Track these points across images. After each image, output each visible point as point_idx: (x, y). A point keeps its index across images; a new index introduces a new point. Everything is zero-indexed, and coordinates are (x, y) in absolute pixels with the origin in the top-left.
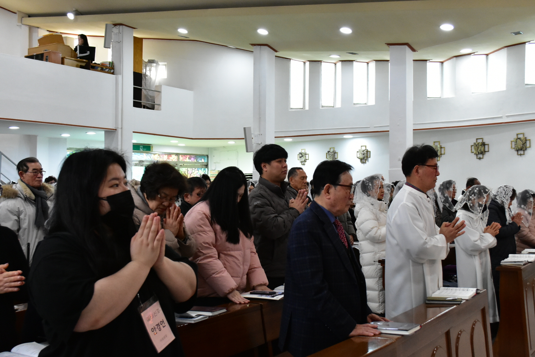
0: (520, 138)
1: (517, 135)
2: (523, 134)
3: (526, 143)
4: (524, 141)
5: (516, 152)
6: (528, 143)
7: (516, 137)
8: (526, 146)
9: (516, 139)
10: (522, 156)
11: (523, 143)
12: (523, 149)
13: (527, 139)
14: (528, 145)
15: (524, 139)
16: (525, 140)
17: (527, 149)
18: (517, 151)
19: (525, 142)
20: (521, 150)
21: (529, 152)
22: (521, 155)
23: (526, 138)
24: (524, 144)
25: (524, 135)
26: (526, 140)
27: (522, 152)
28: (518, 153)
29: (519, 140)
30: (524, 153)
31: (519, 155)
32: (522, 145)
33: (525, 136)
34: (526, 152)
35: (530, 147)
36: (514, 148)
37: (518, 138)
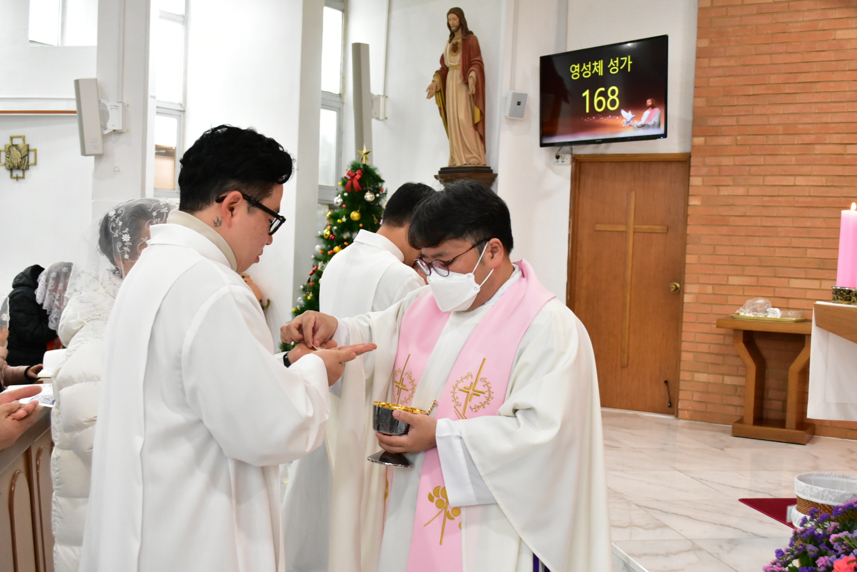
0: (16, 146)
1: (12, 138)
2: (23, 138)
3: (27, 155)
4: (24, 151)
5: (8, 173)
6: (32, 155)
7: (8, 143)
8: (28, 162)
9: (10, 147)
10: (20, 181)
11: (23, 156)
12: (22, 168)
13: (31, 148)
14: (32, 160)
15: (23, 147)
16: (25, 149)
17: (30, 167)
18: (11, 170)
19: (26, 153)
20: (18, 168)
21: (32, 173)
22: (17, 178)
23: (28, 146)
24: (25, 157)
25: (24, 140)
26: (28, 150)
27: (20, 173)
28: (12, 175)
29: (14, 149)
30: (24, 174)
31: (14, 178)
32: (19, 160)
33: (27, 142)
34: (27, 173)
35: (35, 164)
36: (5, 164)
37: (13, 145)
